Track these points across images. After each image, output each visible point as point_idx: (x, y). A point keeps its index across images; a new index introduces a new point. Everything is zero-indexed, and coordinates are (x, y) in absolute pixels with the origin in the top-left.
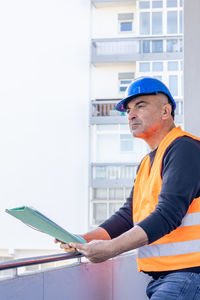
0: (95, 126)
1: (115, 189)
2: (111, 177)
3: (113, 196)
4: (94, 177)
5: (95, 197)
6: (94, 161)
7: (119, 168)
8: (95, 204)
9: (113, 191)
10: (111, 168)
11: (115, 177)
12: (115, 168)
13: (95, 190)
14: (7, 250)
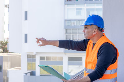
0: (66, 5)
1: (74, 29)
2: (73, 25)
3: (73, 32)
4: (66, 25)
5: (66, 33)
6: (66, 19)
7: (76, 21)
8: (66, 35)
9: (73, 30)
10: (72, 22)
11: (74, 25)
12: (74, 22)
13: (66, 30)
14: (33, 53)
